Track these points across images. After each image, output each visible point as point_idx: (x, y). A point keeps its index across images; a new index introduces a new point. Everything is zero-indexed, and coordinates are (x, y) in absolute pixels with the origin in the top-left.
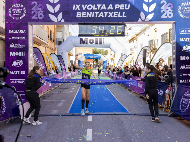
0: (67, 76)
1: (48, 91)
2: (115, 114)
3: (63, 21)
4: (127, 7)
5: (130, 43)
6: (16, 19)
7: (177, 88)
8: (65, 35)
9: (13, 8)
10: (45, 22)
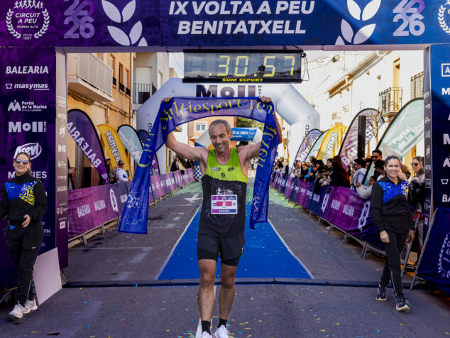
0: (162, 185)
1: (111, 225)
2: (274, 283)
3: (143, 43)
4: (307, 8)
5: (331, 97)
6: (26, 38)
7: (434, 215)
8: (159, 75)
9: (16, 11)
10: (98, 45)
